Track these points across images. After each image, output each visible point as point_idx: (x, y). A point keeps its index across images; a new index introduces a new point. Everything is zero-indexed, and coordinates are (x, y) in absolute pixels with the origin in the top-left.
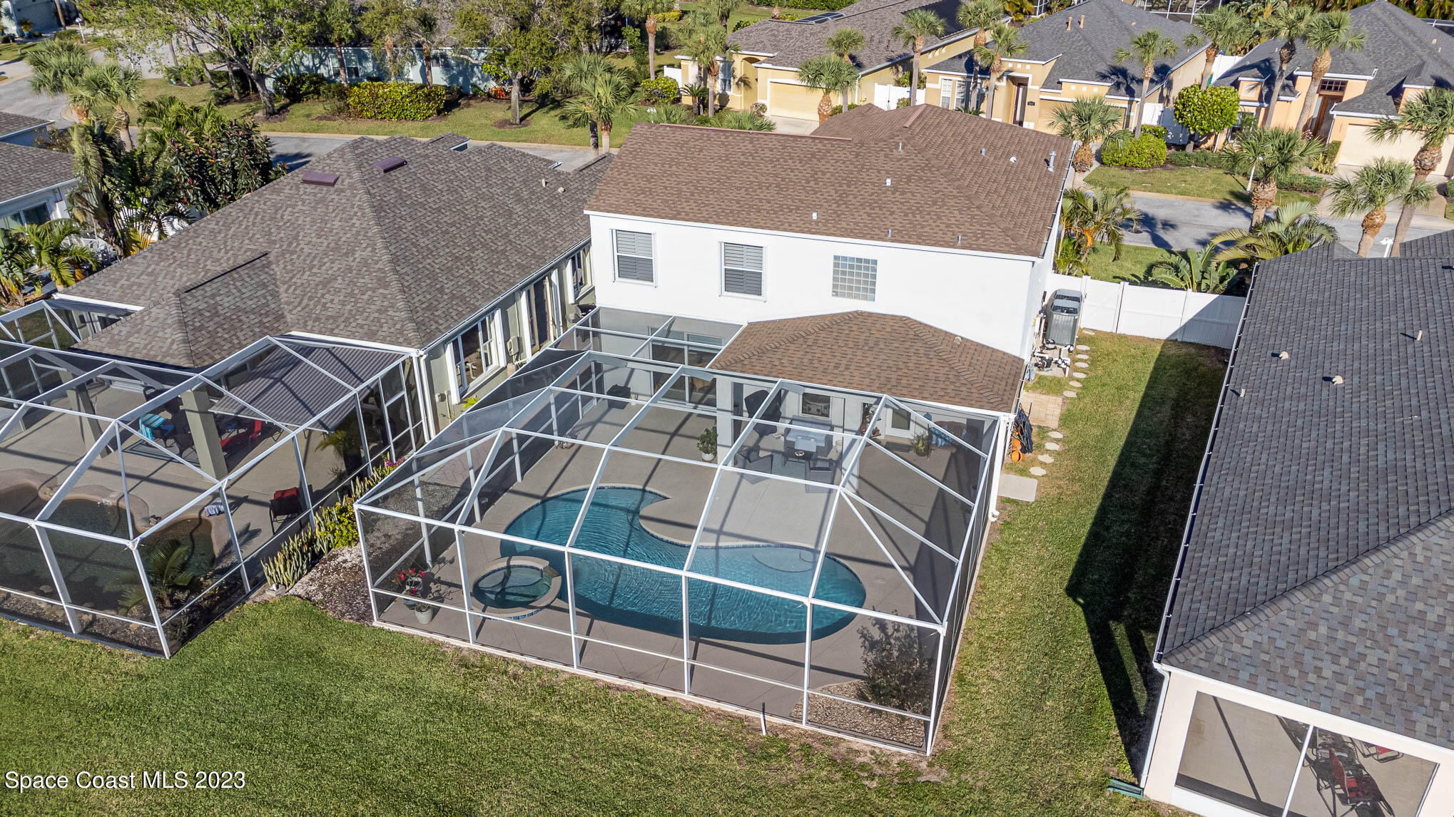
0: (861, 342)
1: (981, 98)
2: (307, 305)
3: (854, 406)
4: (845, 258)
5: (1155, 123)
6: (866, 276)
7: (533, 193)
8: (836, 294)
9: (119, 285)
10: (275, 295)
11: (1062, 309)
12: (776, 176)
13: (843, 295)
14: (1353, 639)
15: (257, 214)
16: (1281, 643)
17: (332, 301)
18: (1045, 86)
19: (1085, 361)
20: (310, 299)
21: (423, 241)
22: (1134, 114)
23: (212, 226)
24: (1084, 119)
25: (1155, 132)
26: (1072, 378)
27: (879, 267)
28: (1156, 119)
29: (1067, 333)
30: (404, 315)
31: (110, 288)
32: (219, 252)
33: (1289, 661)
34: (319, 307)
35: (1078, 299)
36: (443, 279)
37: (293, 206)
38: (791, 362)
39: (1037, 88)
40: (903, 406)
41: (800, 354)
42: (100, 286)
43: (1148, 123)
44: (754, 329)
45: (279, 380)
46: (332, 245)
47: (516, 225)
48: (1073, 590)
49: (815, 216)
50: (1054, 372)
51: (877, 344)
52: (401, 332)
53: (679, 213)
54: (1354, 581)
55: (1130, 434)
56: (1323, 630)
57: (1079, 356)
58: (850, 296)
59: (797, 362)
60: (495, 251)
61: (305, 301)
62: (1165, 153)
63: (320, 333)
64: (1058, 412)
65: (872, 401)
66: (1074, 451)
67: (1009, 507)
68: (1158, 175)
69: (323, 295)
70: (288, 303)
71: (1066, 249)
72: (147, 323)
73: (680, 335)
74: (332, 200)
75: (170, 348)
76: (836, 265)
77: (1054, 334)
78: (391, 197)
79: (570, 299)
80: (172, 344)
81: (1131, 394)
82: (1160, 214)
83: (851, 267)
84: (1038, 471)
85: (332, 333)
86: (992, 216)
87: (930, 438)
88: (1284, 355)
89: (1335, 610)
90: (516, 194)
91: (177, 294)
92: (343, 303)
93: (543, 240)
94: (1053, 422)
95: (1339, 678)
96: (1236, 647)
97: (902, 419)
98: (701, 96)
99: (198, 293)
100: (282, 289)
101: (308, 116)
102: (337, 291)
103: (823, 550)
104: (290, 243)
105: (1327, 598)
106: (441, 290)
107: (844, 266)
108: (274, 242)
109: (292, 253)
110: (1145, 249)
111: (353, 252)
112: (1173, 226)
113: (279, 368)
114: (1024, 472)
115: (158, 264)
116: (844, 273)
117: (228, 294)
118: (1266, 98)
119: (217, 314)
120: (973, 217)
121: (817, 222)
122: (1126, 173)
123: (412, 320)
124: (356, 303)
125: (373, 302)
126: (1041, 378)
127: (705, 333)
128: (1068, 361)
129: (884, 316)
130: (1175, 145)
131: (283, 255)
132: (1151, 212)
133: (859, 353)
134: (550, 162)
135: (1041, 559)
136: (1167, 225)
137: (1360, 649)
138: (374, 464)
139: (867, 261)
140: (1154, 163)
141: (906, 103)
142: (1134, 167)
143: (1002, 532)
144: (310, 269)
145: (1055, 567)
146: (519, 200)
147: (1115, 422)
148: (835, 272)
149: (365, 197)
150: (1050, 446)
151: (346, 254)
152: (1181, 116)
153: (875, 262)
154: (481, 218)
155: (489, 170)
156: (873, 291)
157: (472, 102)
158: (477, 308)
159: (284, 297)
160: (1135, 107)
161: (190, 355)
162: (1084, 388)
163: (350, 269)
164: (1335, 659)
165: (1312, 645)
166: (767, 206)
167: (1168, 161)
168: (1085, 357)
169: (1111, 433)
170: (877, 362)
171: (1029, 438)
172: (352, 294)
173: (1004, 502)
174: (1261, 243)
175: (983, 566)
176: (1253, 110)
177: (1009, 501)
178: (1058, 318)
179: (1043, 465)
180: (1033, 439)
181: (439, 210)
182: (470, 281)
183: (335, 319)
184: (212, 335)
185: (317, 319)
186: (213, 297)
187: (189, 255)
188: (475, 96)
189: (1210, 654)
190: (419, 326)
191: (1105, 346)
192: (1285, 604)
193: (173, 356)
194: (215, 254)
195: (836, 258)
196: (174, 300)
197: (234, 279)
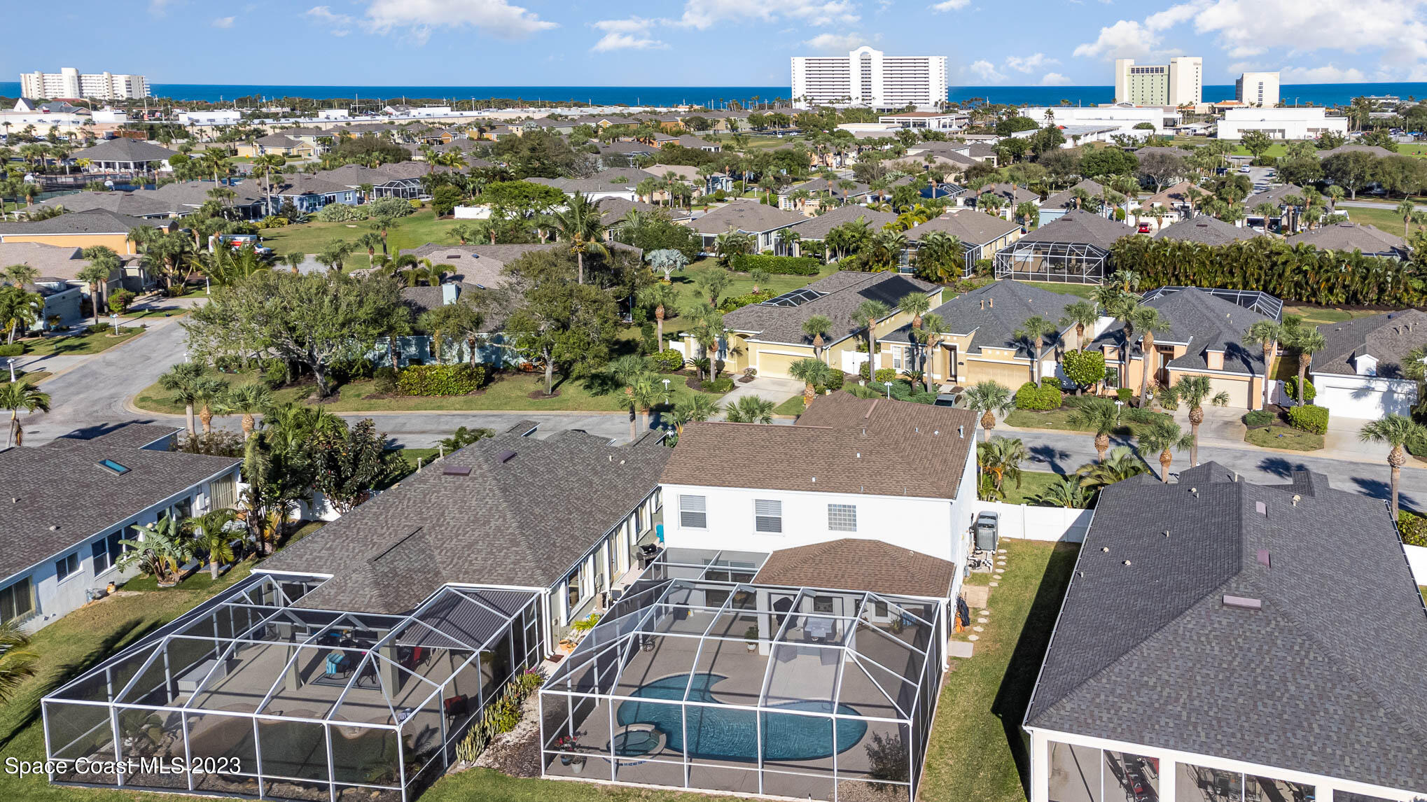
0: (851, 559)
1: (923, 360)
2: (457, 563)
3: (849, 601)
4: (835, 506)
5: (1052, 375)
6: (850, 515)
7: (603, 467)
8: (831, 528)
9: (304, 559)
10: (431, 557)
11: (984, 526)
12: (786, 454)
13: (836, 529)
14: (1116, 700)
15: (409, 499)
16: (1083, 707)
17: (476, 559)
18: (969, 351)
19: (1003, 560)
20: (459, 558)
21: (537, 511)
22: (1035, 370)
23: (375, 510)
24: (985, 395)
25: (1052, 382)
26: (995, 573)
27: (857, 510)
28: (1053, 372)
29: (990, 542)
30: (533, 564)
31: (297, 561)
32: (382, 528)
33: (1088, 715)
34: (467, 564)
35: (994, 518)
36: (554, 536)
37: (438, 492)
38: (806, 576)
39: (963, 352)
40: (881, 599)
41: (811, 570)
42: (289, 561)
43: (1048, 375)
44: (777, 555)
45: (444, 618)
46: (472, 518)
47: (596, 492)
48: (995, 710)
49: (814, 480)
50: (983, 570)
51: (860, 559)
52: (532, 577)
53: (724, 482)
54: (1116, 670)
55: (1032, 608)
56: (1103, 697)
57: (1000, 557)
58: (840, 529)
59: (810, 575)
60: (585, 513)
61: (455, 560)
62: (1061, 396)
63: (470, 582)
64: (985, 597)
65: (860, 597)
66: (995, 622)
67: (956, 662)
68: (1057, 415)
69: (469, 555)
70: (443, 563)
71: (985, 481)
72: (350, 585)
73: (725, 563)
74: (468, 486)
75: (369, 601)
76: (830, 510)
77: (980, 542)
78: (511, 481)
79: (634, 542)
80: (371, 598)
81: (1033, 581)
82: (1058, 446)
83: (840, 510)
84: (973, 637)
85: (479, 581)
86: (923, 475)
87: (901, 620)
88: (1106, 550)
89: (1107, 686)
90: (593, 469)
91: (369, 562)
92: (485, 560)
93: (616, 501)
94: (983, 604)
95: (1110, 720)
96: (1062, 712)
97: (882, 609)
98: (703, 366)
99: (382, 561)
100: (436, 552)
101: (359, 395)
102: (479, 551)
103: (837, 701)
104: (438, 519)
105: (1104, 681)
106: (554, 544)
107: (835, 510)
108: (426, 519)
109: (441, 526)
110: (1046, 474)
111: (489, 522)
112: (1067, 456)
113: (443, 610)
114: (964, 639)
115: (334, 541)
116: (835, 515)
117: (402, 559)
118: (1122, 358)
119: (396, 575)
120: (912, 476)
121: (815, 484)
122: (1033, 414)
123: (538, 567)
124: (495, 558)
125: (508, 557)
126: (974, 574)
127: (743, 560)
128: (992, 562)
129: (863, 541)
130: (1070, 390)
131: (433, 527)
132: (1051, 445)
133: (849, 566)
134: (608, 440)
135: (976, 693)
136: (1064, 455)
137: (1119, 704)
138: (517, 673)
139: (850, 507)
140: (1053, 405)
141: (866, 368)
142: (1039, 410)
143: (952, 678)
144: (457, 536)
145: (985, 697)
146: (596, 473)
147: (1023, 601)
148: (830, 514)
149: (494, 482)
150: (982, 620)
151: (484, 524)
152: (1068, 372)
153: (855, 507)
154: (572, 489)
155: (571, 453)
156: (855, 525)
157: (504, 376)
158: (579, 555)
159: (438, 559)
160: (1035, 364)
161: (388, 606)
162: (1002, 579)
163: (488, 535)
164: (1108, 711)
165: (1098, 706)
166: (782, 475)
167: (1064, 404)
168: (1004, 558)
169: (1020, 609)
170: (862, 572)
171: (966, 615)
172: (491, 553)
173: (952, 659)
174: (1105, 473)
175: (940, 700)
176: (1117, 366)
177: (955, 658)
178: (983, 532)
179: (977, 633)
180: (970, 616)
181: (543, 486)
182: (572, 537)
183: (480, 571)
184: (397, 590)
185: (466, 572)
186: (392, 562)
187: (358, 533)
188: (505, 370)
189: (1050, 717)
190: (545, 571)
191: (1018, 549)
192: (1085, 686)
193: (372, 607)
194: (379, 531)
195: (829, 505)
196: (368, 567)
197: (403, 549)
